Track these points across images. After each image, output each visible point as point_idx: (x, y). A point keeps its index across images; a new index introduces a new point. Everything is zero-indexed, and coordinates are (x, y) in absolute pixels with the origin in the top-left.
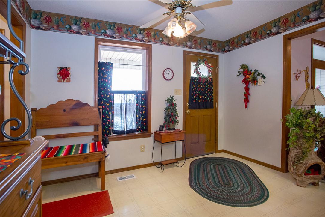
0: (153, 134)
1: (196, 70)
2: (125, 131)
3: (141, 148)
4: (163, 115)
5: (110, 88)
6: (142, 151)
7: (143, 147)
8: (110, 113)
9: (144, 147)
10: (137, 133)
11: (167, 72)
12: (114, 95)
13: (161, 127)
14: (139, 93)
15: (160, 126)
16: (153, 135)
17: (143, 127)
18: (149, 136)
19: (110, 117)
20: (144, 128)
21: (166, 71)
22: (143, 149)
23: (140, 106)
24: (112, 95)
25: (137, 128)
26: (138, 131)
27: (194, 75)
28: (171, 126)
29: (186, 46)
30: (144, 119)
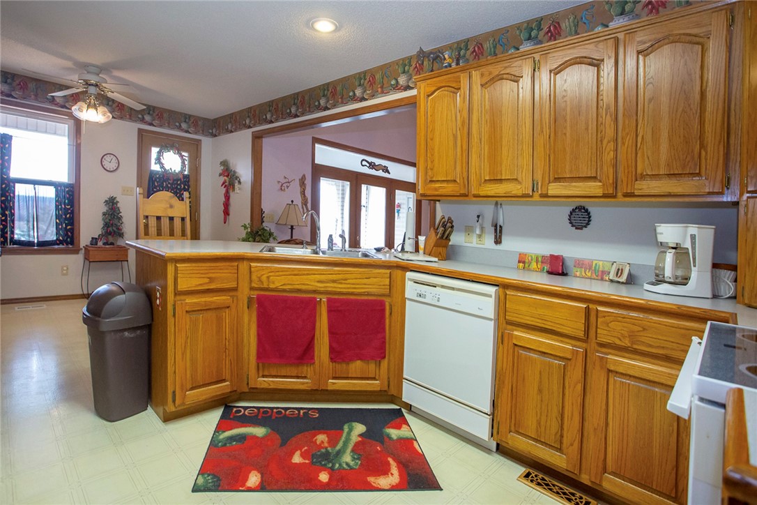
0: (82, 249)
1: (158, 160)
2: (36, 242)
3: (63, 270)
4: (101, 224)
5: (8, 174)
6: (64, 275)
7: (65, 268)
8: (7, 213)
9: (67, 269)
10: (56, 247)
11: (108, 158)
12: (14, 185)
13: (94, 241)
14: (61, 187)
15: (92, 238)
16: (83, 251)
17: (67, 239)
18: (76, 251)
19: (6, 218)
20: (69, 240)
21: (105, 157)
22: (65, 272)
23: (63, 206)
24: (12, 184)
25: (57, 239)
26: (58, 244)
27: (155, 167)
28: (111, 239)
29: (143, 121)
30: (69, 227)
